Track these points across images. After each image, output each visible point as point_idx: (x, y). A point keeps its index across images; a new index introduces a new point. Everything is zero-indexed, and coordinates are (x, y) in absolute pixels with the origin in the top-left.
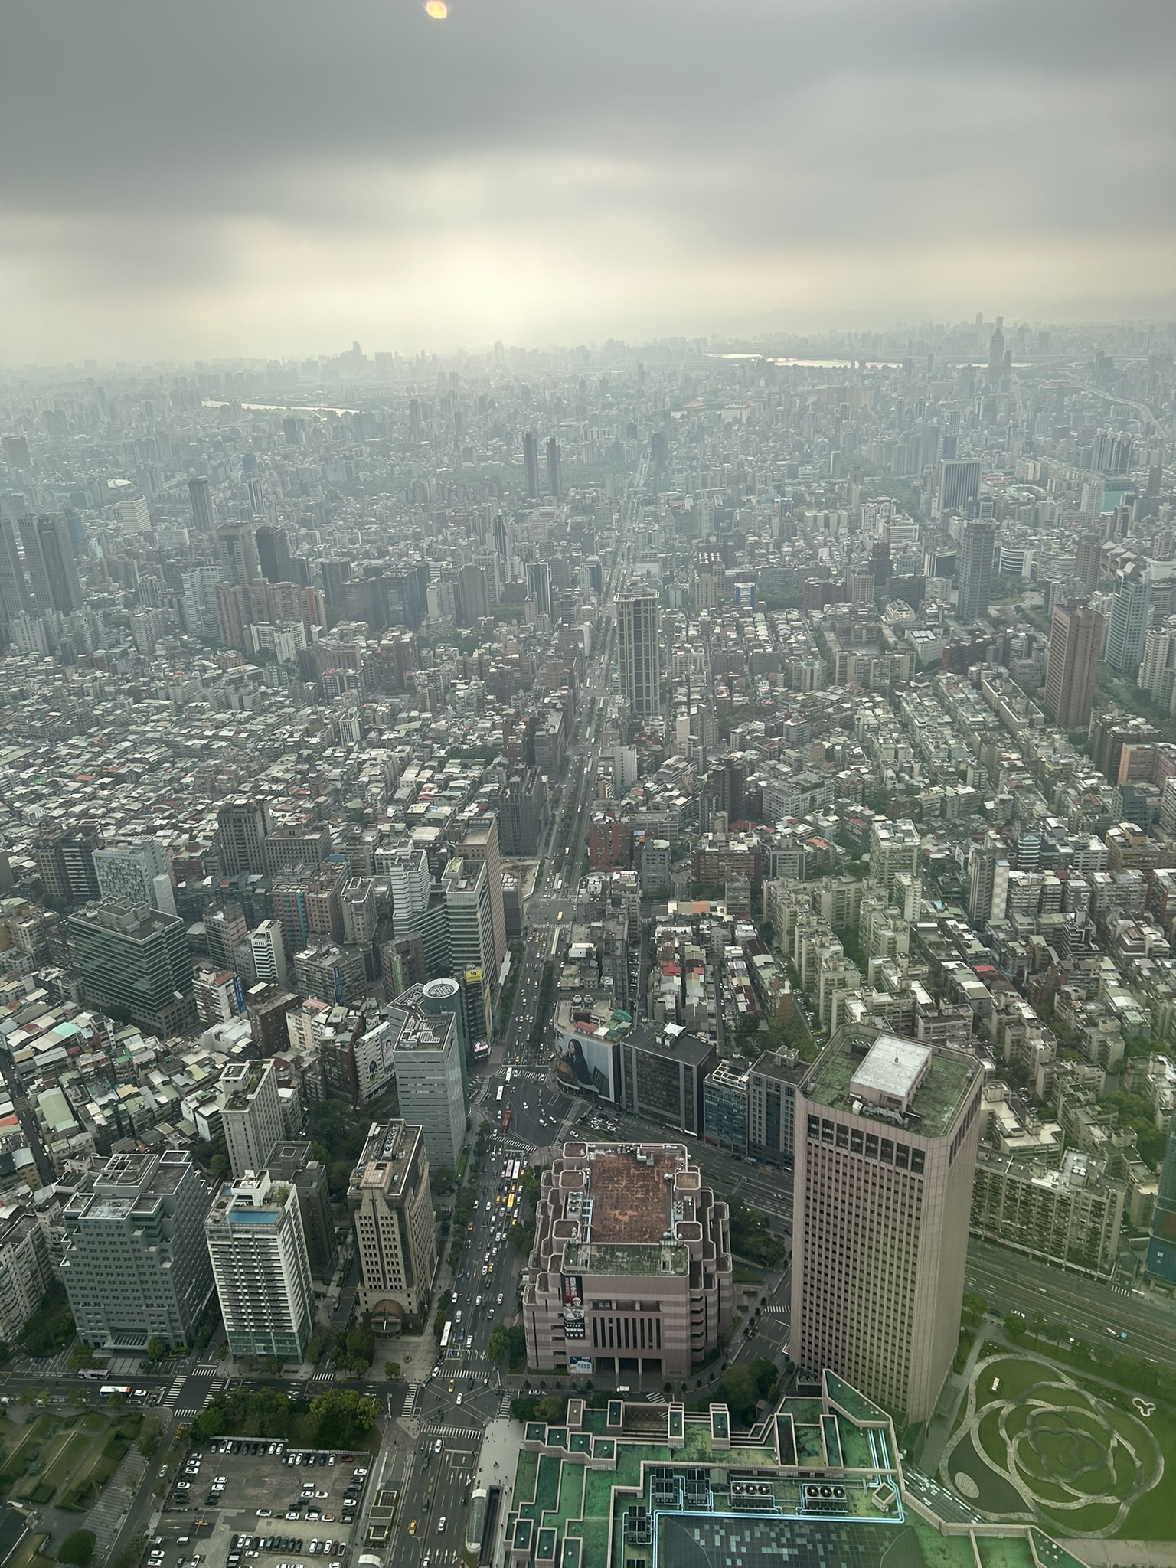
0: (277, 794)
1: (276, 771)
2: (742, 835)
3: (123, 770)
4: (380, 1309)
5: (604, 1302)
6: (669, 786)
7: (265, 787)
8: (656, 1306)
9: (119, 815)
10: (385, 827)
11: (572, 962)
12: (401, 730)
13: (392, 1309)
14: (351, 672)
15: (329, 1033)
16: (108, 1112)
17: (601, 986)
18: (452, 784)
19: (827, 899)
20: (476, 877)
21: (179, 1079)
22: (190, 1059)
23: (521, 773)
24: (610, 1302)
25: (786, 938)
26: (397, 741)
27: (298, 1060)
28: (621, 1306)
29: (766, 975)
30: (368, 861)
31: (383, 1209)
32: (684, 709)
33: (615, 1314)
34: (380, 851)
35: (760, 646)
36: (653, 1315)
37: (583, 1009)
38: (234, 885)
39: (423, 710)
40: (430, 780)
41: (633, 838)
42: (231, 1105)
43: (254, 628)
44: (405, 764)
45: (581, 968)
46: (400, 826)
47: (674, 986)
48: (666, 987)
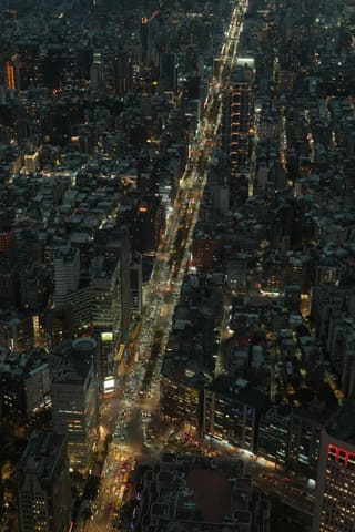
2: (299, 253)
6: (251, 216)
18: (100, 204)
20: (113, 270)
32: (265, 163)
34: (48, 248)
35: (320, 122)
40: (84, 200)
46: (62, 231)
47: (244, 354)
48: (238, 354)
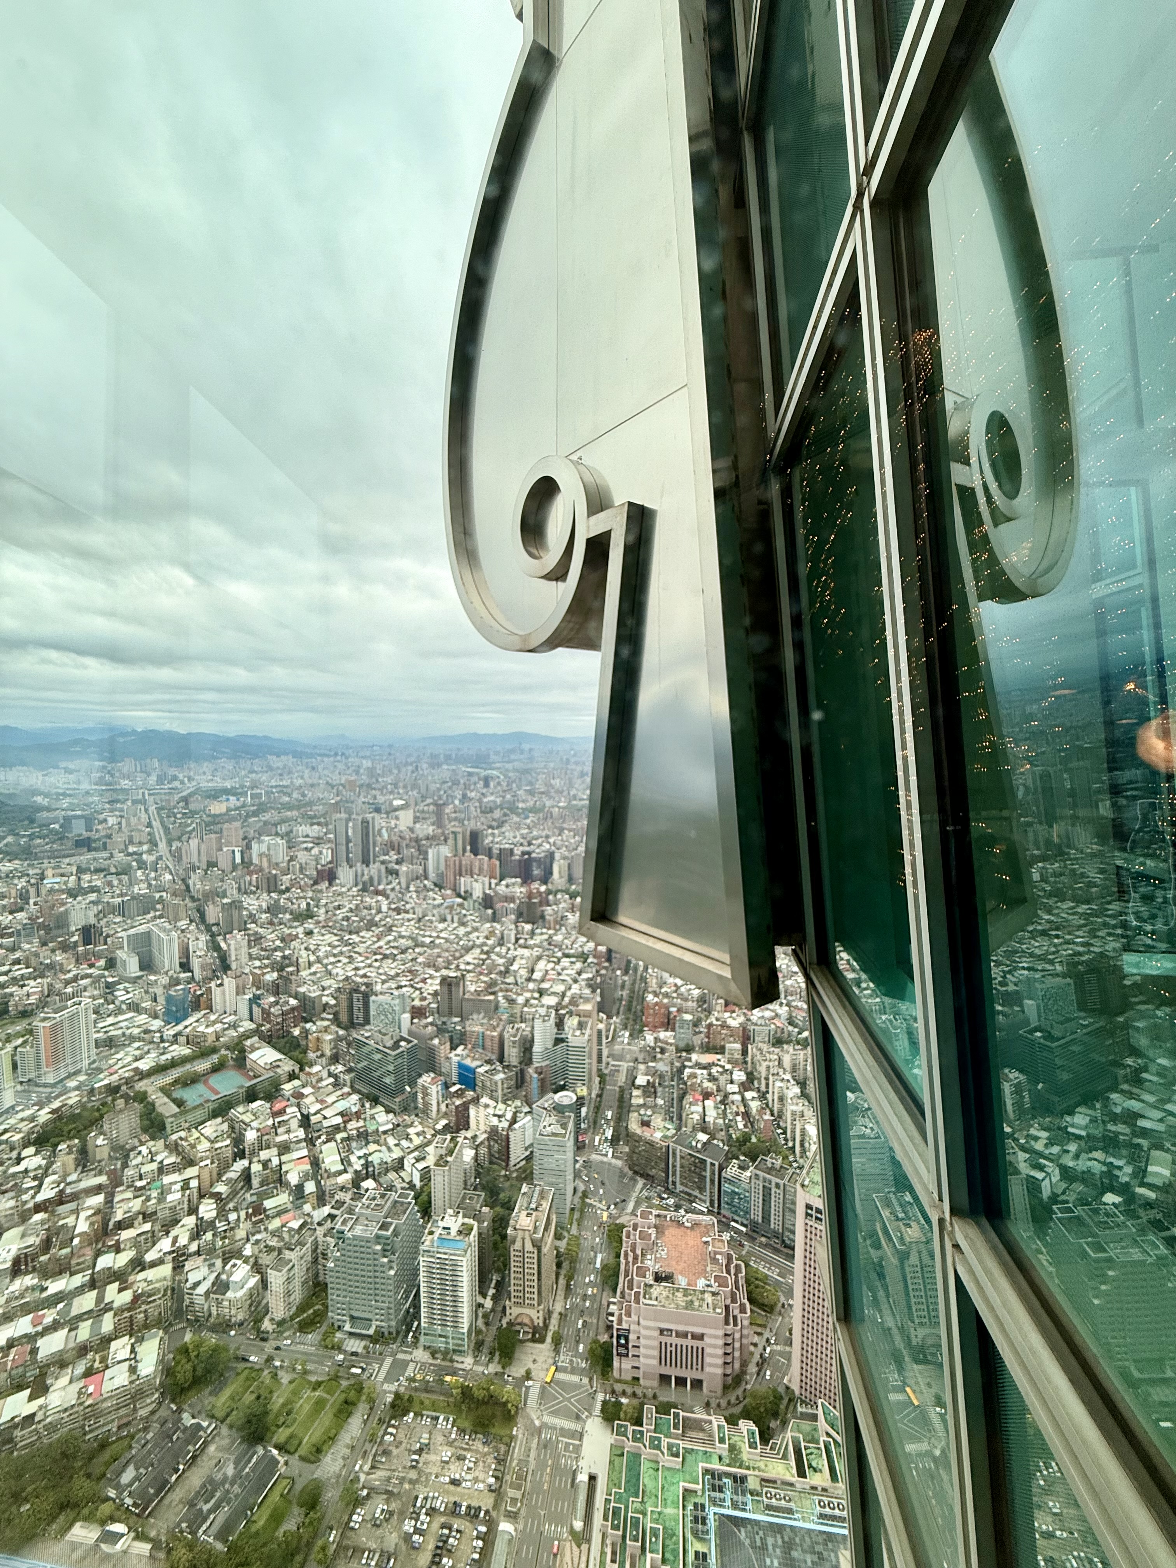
0: (469, 971)
1: (469, 958)
2: (735, 1015)
3: (388, 952)
4: (519, 1320)
5: (668, 1330)
7: (462, 967)
8: (701, 1337)
9: (384, 977)
10: (528, 995)
11: (638, 1087)
12: (537, 939)
13: (526, 1321)
14: (512, 905)
15: (495, 1121)
16: (362, 1161)
17: (656, 1105)
18: (565, 972)
19: (787, 1060)
20: (585, 1029)
21: (405, 1143)
22: (411, 1131)
23: (606, 968)
24: (671, 1330)
25: (763, 1082)
26: (536, 945)
27: (475, 1137)
28: (679, 1334)
29: (754, 1105)
30: (519, 1015)
31: (529, 1246)
33: (674, 1340)
34: (526, 1009)
36: (700, 1344)
37: (646, 1118)
38: (444, 1023)
39: (549, 929)
40: (553, 969)
41: (669, 1013)
42: (436, 1164)
43: (462, 879)
44: (539, 958)
45: (644, 1091)
46: (536, 995)
47: (700, 1109)
48: (693, 1108)
